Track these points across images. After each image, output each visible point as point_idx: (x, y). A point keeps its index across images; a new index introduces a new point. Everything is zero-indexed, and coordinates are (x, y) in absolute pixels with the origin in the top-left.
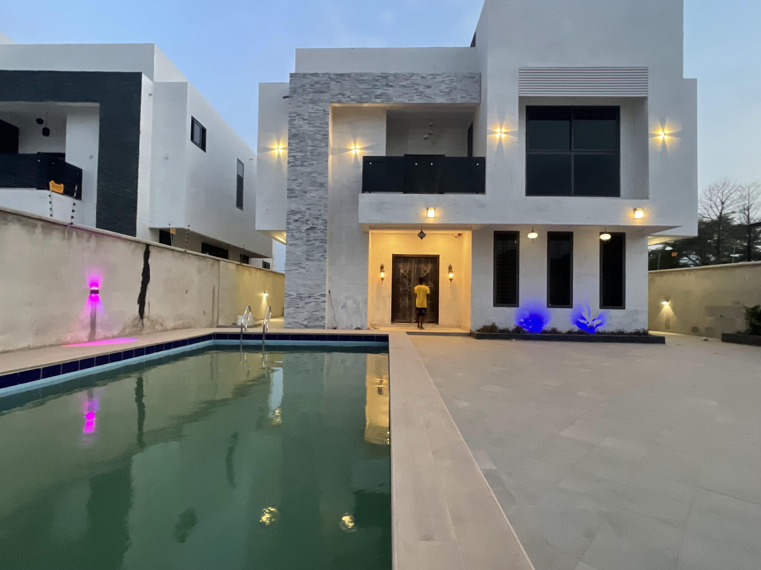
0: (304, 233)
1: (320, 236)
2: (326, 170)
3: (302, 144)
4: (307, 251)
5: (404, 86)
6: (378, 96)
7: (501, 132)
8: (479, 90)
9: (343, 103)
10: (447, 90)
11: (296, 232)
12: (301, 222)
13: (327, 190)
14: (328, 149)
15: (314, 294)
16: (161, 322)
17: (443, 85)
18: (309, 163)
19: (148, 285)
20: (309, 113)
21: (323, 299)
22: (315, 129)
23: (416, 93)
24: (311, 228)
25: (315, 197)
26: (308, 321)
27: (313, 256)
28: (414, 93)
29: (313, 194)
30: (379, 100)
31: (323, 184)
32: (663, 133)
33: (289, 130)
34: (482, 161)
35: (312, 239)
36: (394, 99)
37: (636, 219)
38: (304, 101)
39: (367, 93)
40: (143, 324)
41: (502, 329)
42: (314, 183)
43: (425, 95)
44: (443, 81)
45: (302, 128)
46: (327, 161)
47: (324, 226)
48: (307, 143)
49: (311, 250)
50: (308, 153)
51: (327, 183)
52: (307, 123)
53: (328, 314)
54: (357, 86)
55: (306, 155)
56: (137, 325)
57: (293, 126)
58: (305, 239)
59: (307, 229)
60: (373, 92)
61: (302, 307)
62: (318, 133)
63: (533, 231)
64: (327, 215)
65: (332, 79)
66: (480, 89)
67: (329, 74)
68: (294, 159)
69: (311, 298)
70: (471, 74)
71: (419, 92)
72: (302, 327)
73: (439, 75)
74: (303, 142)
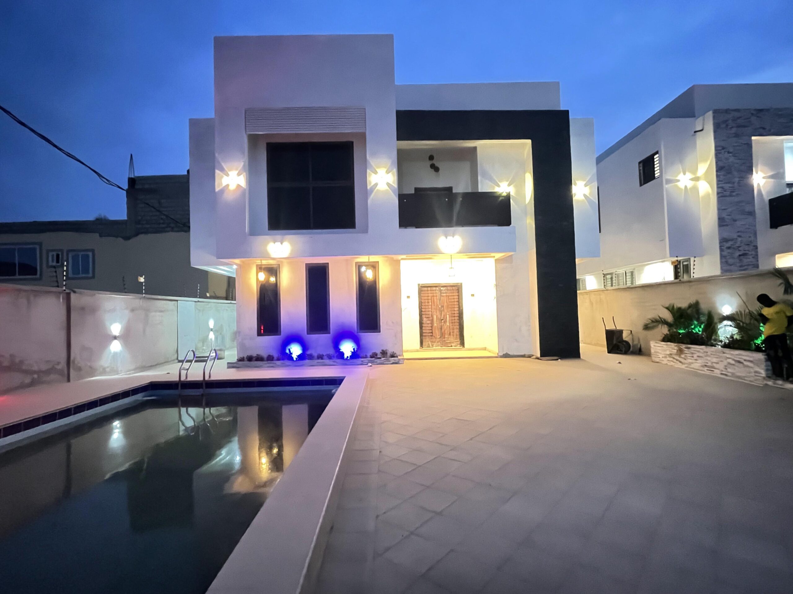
0: (737, 259)
1: (751, 262)
3: (729, 176)
11: (730, 259)
12: (733, 249)
18: (737, 193)
20: (734, 146)
22: (740, 162)
24: (743, 254)
25: (744, 225)
29: (743, 222)
31: (751, 213)
35: (745, 264)
38: (728, 135)
42: (743, 212)
45: (728, 161)
47: (755, 252)
48: (734, 175)
50: (736, 184)
51: (754, 211)
52: (732, 156)
54: (776, 121)
55: (734, 185)
57: (720, 159)
58: (738, 265)
59: (740, 255)
62: (743, 164)
65: (752, 114)
67: (750, 109)
68: (723, 190)
74: (730, 173)
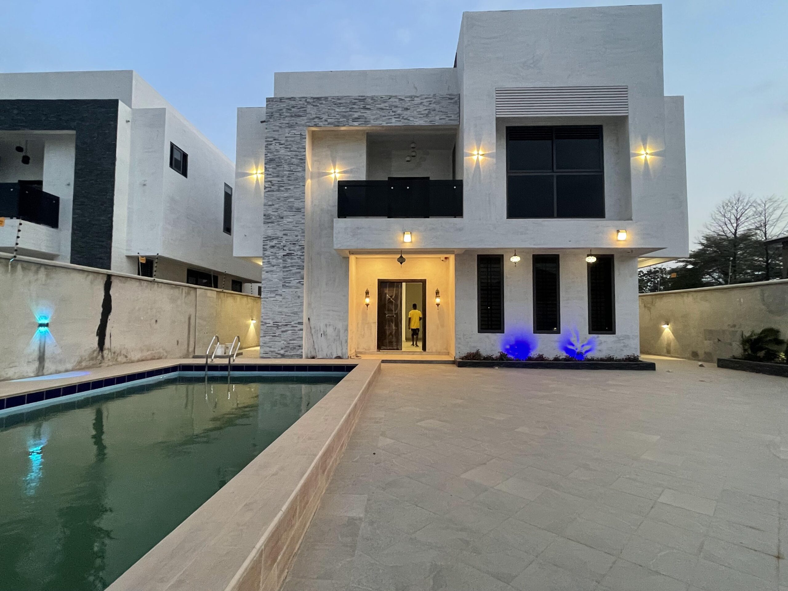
0: (281, 259)
1: (297, 263)
2: (303, 195)
3: (278, 169)
4: (284, 278)
5: (382, 109)
6: (355, 120)
7: (478, 154)
8: (458, 111)
9: (321, 126)
10: (426, 112)
11: (273, 259)
12: (277, 248)
13: (304, 216)
14: (305, 174)
15: (291, 322)
16: (126, 354)
17: (421, 106)
18: (285, 188)
19: (110, 317)
20: (286, 137)
21: (300, 327)
22: (291, 154)
23: (395, 115)
24: (288, 254)
25: (293, 222)
26: (285, 350)
27: (290, 283)
28: (392, 116)
29: (290, 219)
30: (356, 124)
31: (301, 209)
32: (645, 153)
33: (265, 154)
34: (460, 184)
35: (289, 265)
36: (372, 122)
37: (619, 241)
38: (280, 125)
39: (344, 117)
40: (103, 357)
41: (487, 356)
42: (291, 208)
43: (403, 117)
44: (422, 103)
45: (278, 153)
46: (304, 186)
47: (301, 252)
48: (284, 168)
49: (288, 276)
50: (285, 178)
51: (304, 208)
52: (284, 147)
53: (304, 343)
54: (334, 110)
55: (283, 180)
56: (96, 357)
57: (270, 151)
58: (281, 266)
59: (284, 255)
60: (351, 115)
61: (279, 336)
62: (296, 157)
63: (515, 254)
64: (304, 240)
65: (308, 103)
66: (460, 110)
67: (307, 98)
68: (271, 184)
69: (288, 326)
70: (450, 95)
71: (398, 115)
72: (279, 356)
73: (418, 97)
74: (280, 166)
